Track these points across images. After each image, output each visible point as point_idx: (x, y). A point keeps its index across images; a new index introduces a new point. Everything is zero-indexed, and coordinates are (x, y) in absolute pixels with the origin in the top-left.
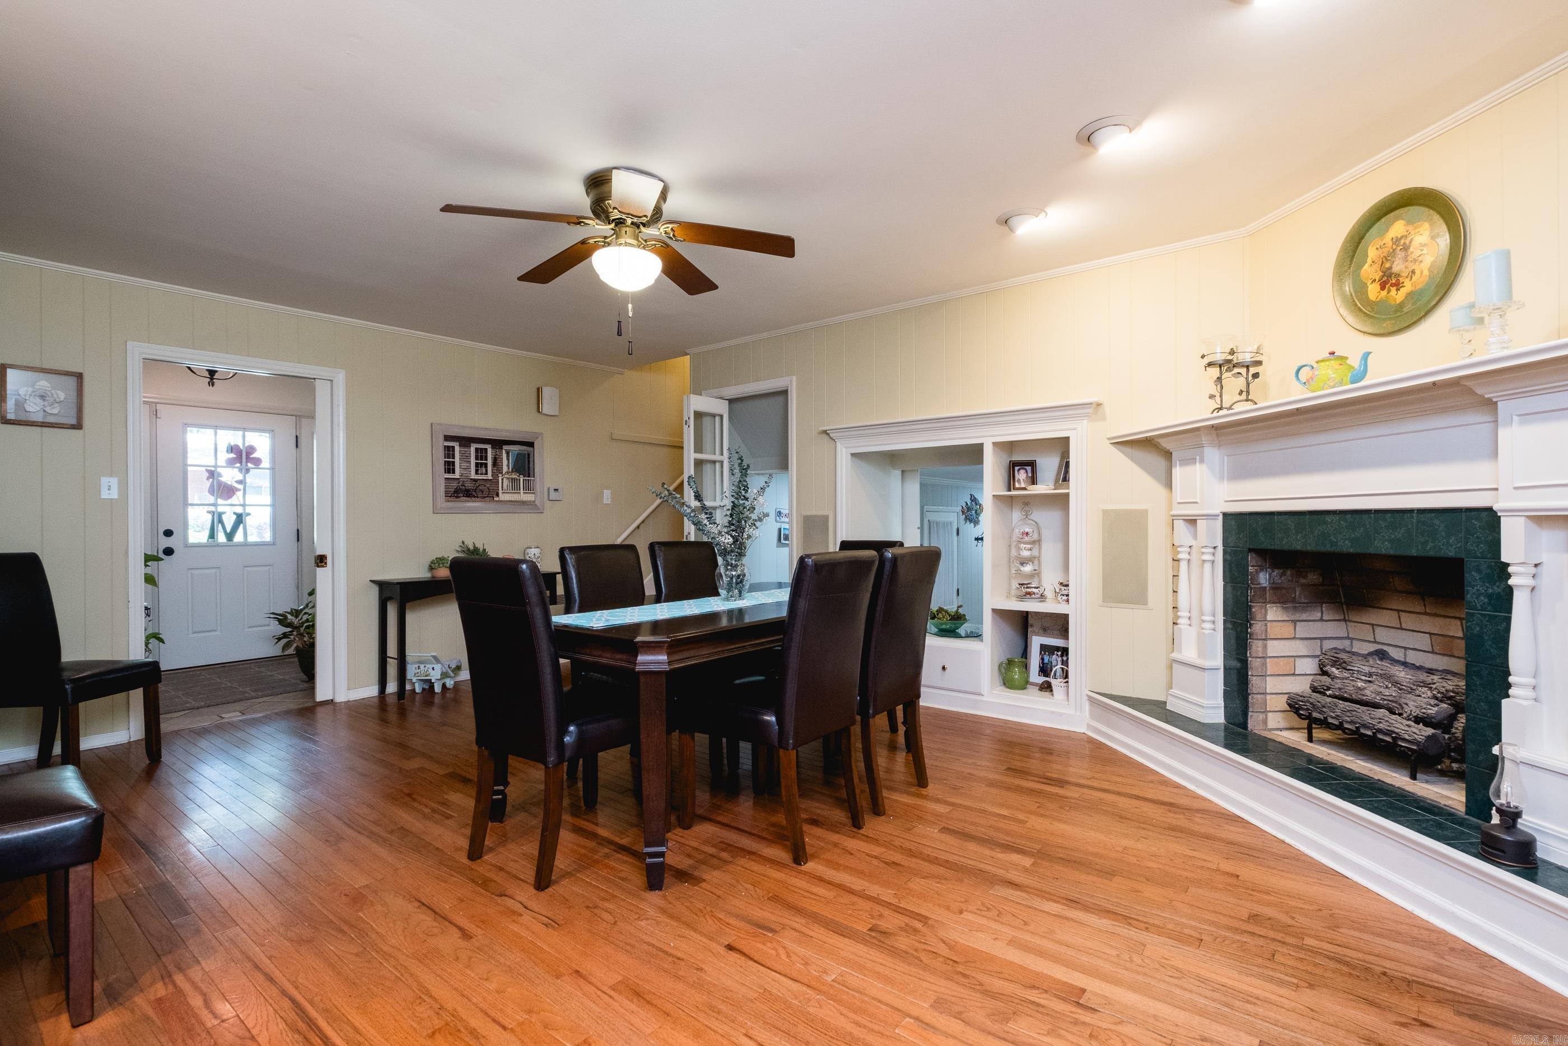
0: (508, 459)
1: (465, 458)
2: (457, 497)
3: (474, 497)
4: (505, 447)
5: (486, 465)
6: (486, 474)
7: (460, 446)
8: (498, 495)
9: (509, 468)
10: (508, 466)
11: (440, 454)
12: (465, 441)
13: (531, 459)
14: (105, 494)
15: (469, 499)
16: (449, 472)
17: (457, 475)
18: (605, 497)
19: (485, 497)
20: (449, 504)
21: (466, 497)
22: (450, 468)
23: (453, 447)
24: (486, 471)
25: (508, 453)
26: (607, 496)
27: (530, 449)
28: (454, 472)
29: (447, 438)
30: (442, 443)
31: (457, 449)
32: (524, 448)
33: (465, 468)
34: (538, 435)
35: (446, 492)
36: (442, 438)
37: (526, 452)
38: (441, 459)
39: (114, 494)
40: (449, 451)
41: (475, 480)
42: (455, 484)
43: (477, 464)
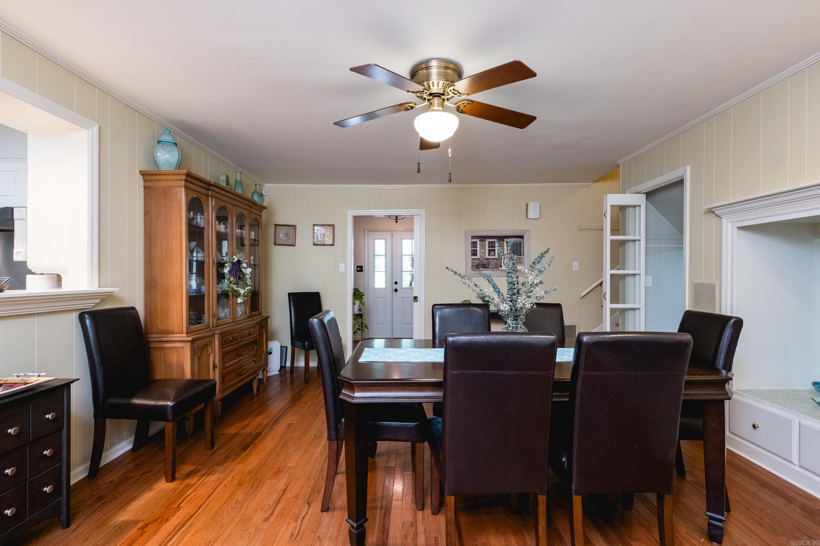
0: (507, 246)
1: (483, 247)
2: (478, 268)
3: (488, 268)
4: (505, 240)
5: (494, 250)
6: (495, 255)
7: (480, 241)
8: (501, 267)
9: (508, 251)
10: (507, 250)
11: (470, 245)
12: (483, 238)
13: (522, 246)
14: (341, 270)
15: (485, 269)
16: (474, 255)
17: (478, 257)
18: (574, 266)
19: (494, 268)
20: (473, 272)
21: (483, 268)
22: (474, 253)
23: (476, 242)
24: (495, 253)
25: (507, 243)
26: (575, 266)
27: (522, 239)
28: (476, 255)
29: (473, 237)
30: (470, 240)
31: (478, 243)
32: (518, 239)
33: (483, 252)
34: (526, 231)
35: (472, 266)
36: (470, 238)
37: (519, 242)
38: (470, 249)
39: (343, 270)
40: (474, 244)
41: (488, 259)
42: (477, 262)
43: (489, 250)
